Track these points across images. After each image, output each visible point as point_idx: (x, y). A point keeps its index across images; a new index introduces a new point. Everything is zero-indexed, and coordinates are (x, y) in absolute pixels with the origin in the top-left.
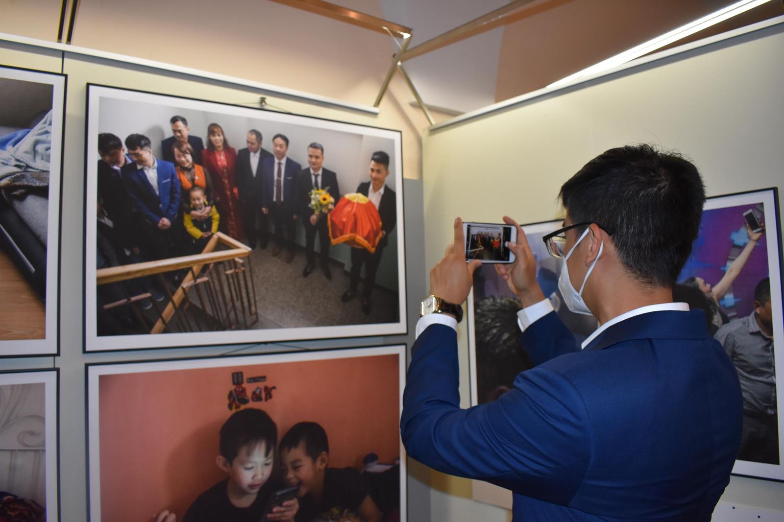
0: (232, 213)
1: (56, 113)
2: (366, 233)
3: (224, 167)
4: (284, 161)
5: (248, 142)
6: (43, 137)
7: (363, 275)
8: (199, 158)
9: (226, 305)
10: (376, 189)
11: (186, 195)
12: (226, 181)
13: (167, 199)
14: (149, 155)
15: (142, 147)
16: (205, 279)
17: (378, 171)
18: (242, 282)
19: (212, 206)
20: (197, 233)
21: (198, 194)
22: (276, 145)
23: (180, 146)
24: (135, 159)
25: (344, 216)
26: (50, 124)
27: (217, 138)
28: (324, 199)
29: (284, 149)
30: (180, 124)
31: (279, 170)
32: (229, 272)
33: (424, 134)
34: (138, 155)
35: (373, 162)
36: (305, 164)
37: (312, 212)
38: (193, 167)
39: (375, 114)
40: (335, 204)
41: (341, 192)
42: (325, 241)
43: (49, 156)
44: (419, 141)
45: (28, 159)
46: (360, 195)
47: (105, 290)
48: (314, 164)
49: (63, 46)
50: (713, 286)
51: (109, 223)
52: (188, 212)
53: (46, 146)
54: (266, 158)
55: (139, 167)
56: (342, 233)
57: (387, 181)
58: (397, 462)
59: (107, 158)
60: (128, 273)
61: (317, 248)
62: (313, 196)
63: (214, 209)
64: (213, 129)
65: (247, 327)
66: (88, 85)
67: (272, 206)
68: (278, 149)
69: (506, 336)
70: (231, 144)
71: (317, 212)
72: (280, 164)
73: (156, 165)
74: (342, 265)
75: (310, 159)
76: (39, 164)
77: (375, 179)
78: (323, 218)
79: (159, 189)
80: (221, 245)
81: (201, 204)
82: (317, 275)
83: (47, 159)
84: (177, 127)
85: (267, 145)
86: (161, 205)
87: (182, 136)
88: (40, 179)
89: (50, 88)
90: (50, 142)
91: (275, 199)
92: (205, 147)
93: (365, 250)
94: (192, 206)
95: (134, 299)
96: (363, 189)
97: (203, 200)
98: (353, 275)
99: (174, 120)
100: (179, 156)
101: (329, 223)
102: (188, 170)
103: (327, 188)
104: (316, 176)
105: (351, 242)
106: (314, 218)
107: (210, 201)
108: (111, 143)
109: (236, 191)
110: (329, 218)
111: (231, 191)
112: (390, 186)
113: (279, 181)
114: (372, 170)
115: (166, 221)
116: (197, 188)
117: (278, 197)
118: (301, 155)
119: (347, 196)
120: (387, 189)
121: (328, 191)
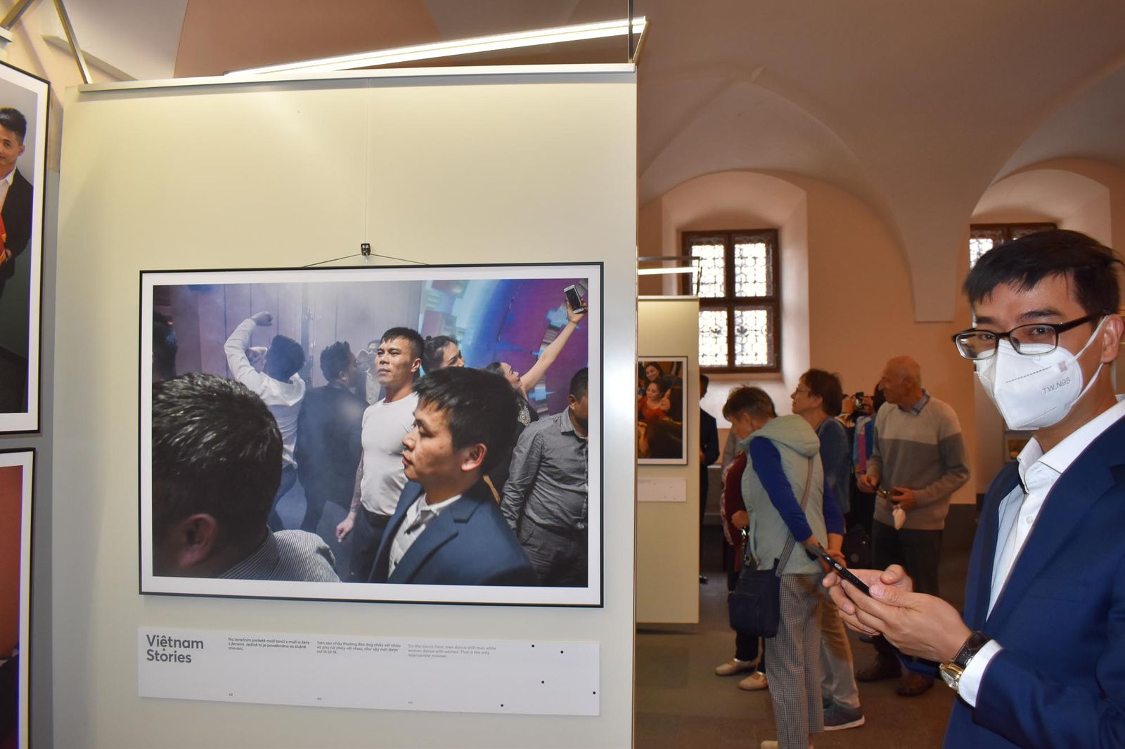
17: (7, 144)
39: (4, 41)
50: (520, 375)
57: (21, 163)
58: (14, 654)
69: (210, 436)
112: (24, 175)
120: (18, 176)
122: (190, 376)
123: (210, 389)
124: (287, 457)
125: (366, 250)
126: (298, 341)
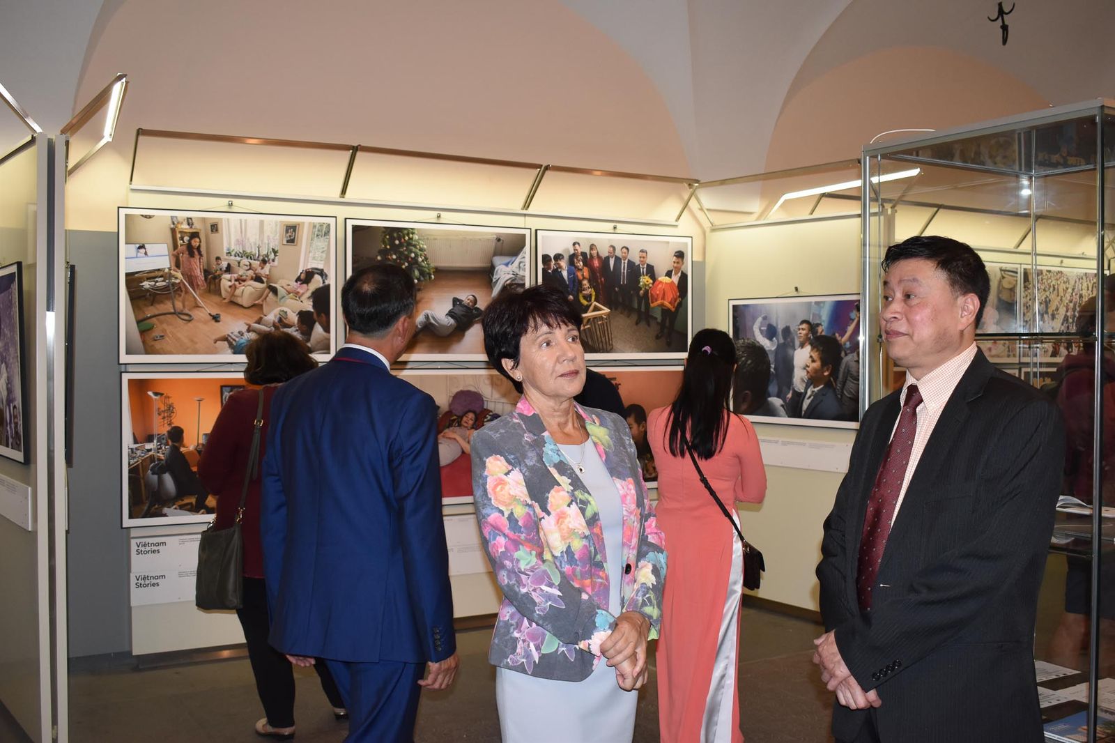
0: (601, 292)
1: (527, 248)
2: (670, 299)
3: (597, 267)
4: (626, 261)
5: (609, 252)
6: (523, 259)
7: (667, 324)
8: (585, 264)
9: (598, 340)
10: (676, 274)
11: (580, 282)
12: (598, 275)
13: (572, 286)
15: (560, 260)
16: (589, 326)
17: (678, 263)
18: (606, 328)
19: (592, 288)
20: (585, 302)
21: (585, 282)
22: (622, 253)
23: (577, 258)
24: (558, 266)
25: (658, 291)
26: (525, 254)
27: (594, 251)
29: (627, 254)
30: (577, 245)
31: (624, 266)
32: (599, 323)
33: (708, 231)
34: (558, 264)
35: (675, 257)
36: (637, 262)
37: (641, 289)
38: (583, 268)
39: (677, 226)
40: (653, 284)
41: (656, 277)
42: (647, 305)
44: (704, 233)
45: (517, 271)
46: (667, 277)
48: (642, 261)
49: (525, 212)
50: (842, 337)
52: (581, 292)
53: (524, 263)
54: (618, 260)
55: (559, 270)
56: (656, 300)
57: (683, 268)
59: (546, 267)
61: (643, 309)
63: (593, 290)
64: (592, 247)
65: (608, 352)
66: (536, 230)
67: (620, 286)
68: (624, 254)
69: (749, 362)
70: (601, 254)
71: (643, 289)
72: (624, 263)
73: (567, 268)
74: (656, 319)
75: (640, 259)
76: (521, 273)
77: (676, 268)
78: (646, 292)
79: (568, 281)
80: (596, 309)
81: (587, 287)
82: (643, 324)
83: (524, 270)
84: (576, 247)
85: (618, 253)
86: (569, 289)
87: (578, 252)
88: (522, 280)
89: (524, 236)
91: (622, 283)
92: (589, 257)
93: (669, 310)
94: (583, 289)
96: (669, 274)
97: (588, 285)
98: (662, 325)
99: (574, 244)
100: (577, 263)
101: (650, 294)
102: (581, 270)
103: (649, 275)
105: (662, 305)
106: (642, 292)
107: (591, 286)
108: (548, 258)
109: (603, 279)
111: (601, 279)
112: (684, 271)
113: (624, 273)
114: (674, 262)
115: (571, 297)
116: (585, 279)
117: (624, 281)
118: (635, 257)
119: (660, 279)
120: (682, 273)
121: (650, 277)
122: (743, 338)
123: (749, 344)
124: (772, 370)
125: (797, 289)
126: (775, 325)
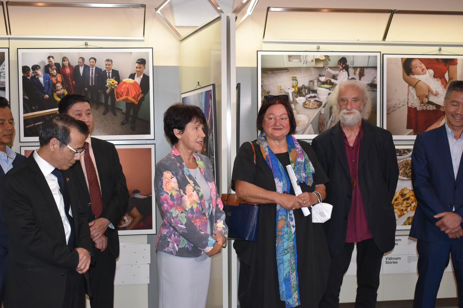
0: (73, 91)
1: (6, 62)
2: (133, 96)
3: (69, 73)
4: (94, 68)
5: (79, 62)
6: (3, 71)
7: (131, 113)
8: (59, 71)
10: (138, 76)
11: (54, 85)
12: (70, 79)
13: (47, 88)
14: (40, 72)
15: (37, 70)
17: (140, 68)
19: (64, 89)
20: (59, 100)
21: (59, 85)
22: (91, 62)
23: (51, 67)
24: (35, 74)
25: (123, 89)
26: (5, 66)
27: (66, 62)
28: (113, 83)
29: (94, 63)
30: (51, 59)
31: (92, 73)
34: (36, 72)
35: (137, 64)
36: (104, 69)
37: (107, 88)
38: (57, 74)
40: (118, 84)
41: (121, 79)
42: (113, 100)
43: (5, 77)
46: (130, 79)
47: (27, 121)
48: (108, 68)
49: (9, 36)
51: (27, 98)
52: (55, 92)
53: (4, 73)
54: (86, 68)
55: (37, 77)
56: (121, 96)
57: (145, 71)
60: (34, 115)
61: (109, 103)
62: (107, 82)
63: (65, 90)
64: (64, 59)
66: (18, 49)
67: (89, 87)
68: (92, 63)
70: (72, 64)
71: (109, 88)
72: (92, 70)
73: (43, 75)
74: (122, 110)
75: (106, 66)
76: (2, 80)
77: (138, 72)
78: (112, 91)
79: (44, 84)
81: (60, 89)
82: (110, 114)
83: (4, 78)
84: (50, 60)
85: (87, 62)
86: (45, 90)
87: (52, 63)
88: (2, 85)
89: (4, 53)
90: (5, 72)
91: (90, 85)
92: (61, 67)
93: (133, 103)
94: (57, 90)
95: (36, 124)
97: (61, 87)
99: (49, 58)
100: (51, 71)
101: (115, 92)
102: (55, 76)
103: (114, 78)
104: (109, 73)
105: (126, 100)
106: (108, 91)
107: (64, 87)
108: (27, 69)
109: (74, 82)
110: (115, 90)
111: (72, 82)
112: (146, 74)
113: (92, 77)
114: (137, 68)
115: (47, 96)
116: (58, 83)
117: (92, 83)
118: (102, 65)
119: (124, 80)
121: (115, 79)
125: (198, 83)
